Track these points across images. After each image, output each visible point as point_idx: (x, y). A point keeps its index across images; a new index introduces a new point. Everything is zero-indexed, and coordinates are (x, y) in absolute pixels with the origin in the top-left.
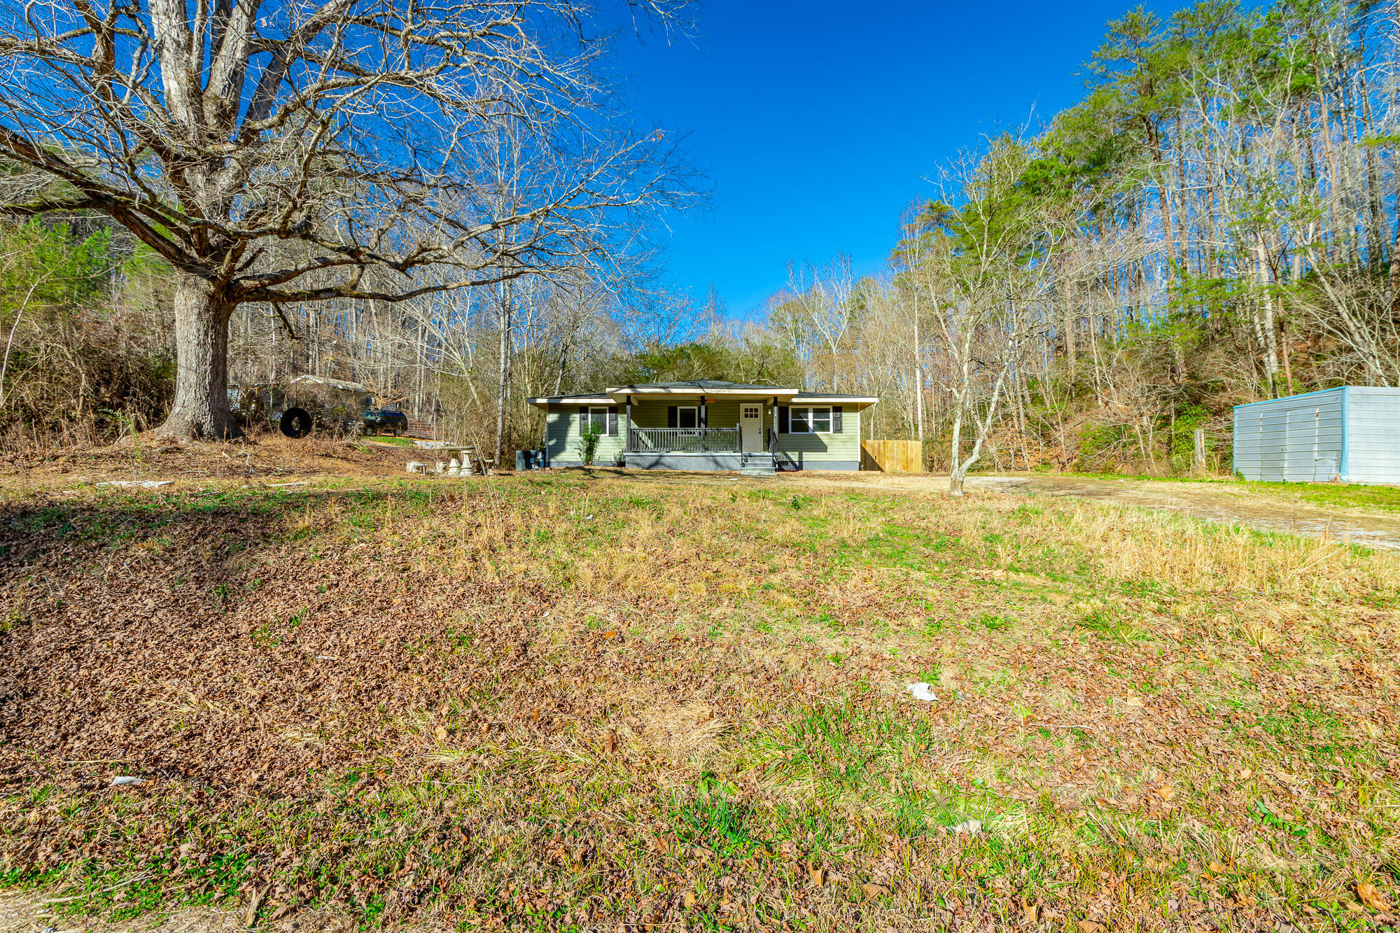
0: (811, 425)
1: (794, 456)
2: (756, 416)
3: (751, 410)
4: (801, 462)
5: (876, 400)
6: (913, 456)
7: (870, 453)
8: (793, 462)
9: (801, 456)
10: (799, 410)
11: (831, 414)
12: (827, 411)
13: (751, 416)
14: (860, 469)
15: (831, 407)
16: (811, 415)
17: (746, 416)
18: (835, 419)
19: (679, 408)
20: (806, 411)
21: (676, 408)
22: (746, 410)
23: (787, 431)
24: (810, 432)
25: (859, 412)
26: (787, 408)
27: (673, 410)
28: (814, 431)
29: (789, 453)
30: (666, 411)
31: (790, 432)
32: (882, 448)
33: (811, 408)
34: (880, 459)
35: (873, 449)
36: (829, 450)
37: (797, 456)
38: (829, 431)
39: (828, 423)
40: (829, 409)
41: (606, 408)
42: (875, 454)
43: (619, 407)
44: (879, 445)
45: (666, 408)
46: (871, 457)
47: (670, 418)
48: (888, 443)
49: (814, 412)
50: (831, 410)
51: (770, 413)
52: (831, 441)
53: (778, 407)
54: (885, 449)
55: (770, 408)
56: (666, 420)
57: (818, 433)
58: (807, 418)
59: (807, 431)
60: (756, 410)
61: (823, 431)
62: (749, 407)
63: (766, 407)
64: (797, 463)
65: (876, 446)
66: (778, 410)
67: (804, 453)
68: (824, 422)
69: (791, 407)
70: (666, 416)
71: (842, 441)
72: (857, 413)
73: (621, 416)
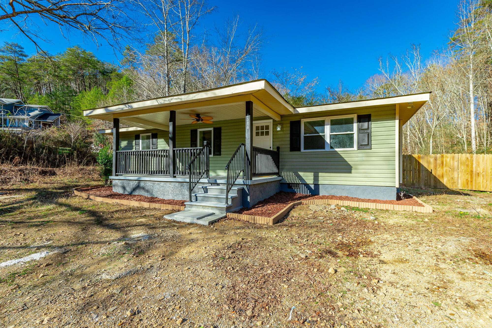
0: (328, 140)
1: (309, 178)
2: (267, 133)
3: (262, 128)
4: (317, 186)
5: (425, 97)
6: (480, 170)
7: (425, 164)
8: (307, 185)
9: (316, 178)
10: (313, 124)
11: (355, 125)
12: (350, 122)
13: (262, 134)
15: (355, 116)
16: (327, 128)
17: (257, 134)
18: (360, 130)
19: (199, 130)
20: (322, 124)
21: (196, 131)
22: (258, 128)
23: (299, 150)
24: (327, 149)
25: (397, 117)
26: (299, 122)
27: (194, 133)
28: (331, 148)
29: (301, 174)
30: (190, 134)
31: (302, 150)
32: (439, 162)
33: (328, 119)
34: (437, 173)
35: (429, 163)
36: (353, 171)
37: (312, 178)
38: (352, 147)
39: (351, 137)
40: (352, 119)
41: (150, 134)
42: (431, 167)
43: (158, 133)
44: (436, 159)
45: (190, 131)
46: (427, 170)
47: (192, 141)
48: (447, 157)
49: (333, 123)
50: (355, 120)
51: (279, 129)
52: (356, 159)
53: (289, 122)
54: (442, 163)
55: (280, 124)
56: (190, 142)
57: (337, 150)
58: (323, 132)
59: (323, 148)
60: (267, 127)
61: (344, 147)
62: (260, 125)
63: (275, 124)
64: (312, 186)
65: (432, 160)
66: (289, 125)
67: (320, 174)
68: (344, 136)
69: (303, 121)
70: (190, 139)
71: (373, 159)
72: (395, 119)
73: (159, 140)
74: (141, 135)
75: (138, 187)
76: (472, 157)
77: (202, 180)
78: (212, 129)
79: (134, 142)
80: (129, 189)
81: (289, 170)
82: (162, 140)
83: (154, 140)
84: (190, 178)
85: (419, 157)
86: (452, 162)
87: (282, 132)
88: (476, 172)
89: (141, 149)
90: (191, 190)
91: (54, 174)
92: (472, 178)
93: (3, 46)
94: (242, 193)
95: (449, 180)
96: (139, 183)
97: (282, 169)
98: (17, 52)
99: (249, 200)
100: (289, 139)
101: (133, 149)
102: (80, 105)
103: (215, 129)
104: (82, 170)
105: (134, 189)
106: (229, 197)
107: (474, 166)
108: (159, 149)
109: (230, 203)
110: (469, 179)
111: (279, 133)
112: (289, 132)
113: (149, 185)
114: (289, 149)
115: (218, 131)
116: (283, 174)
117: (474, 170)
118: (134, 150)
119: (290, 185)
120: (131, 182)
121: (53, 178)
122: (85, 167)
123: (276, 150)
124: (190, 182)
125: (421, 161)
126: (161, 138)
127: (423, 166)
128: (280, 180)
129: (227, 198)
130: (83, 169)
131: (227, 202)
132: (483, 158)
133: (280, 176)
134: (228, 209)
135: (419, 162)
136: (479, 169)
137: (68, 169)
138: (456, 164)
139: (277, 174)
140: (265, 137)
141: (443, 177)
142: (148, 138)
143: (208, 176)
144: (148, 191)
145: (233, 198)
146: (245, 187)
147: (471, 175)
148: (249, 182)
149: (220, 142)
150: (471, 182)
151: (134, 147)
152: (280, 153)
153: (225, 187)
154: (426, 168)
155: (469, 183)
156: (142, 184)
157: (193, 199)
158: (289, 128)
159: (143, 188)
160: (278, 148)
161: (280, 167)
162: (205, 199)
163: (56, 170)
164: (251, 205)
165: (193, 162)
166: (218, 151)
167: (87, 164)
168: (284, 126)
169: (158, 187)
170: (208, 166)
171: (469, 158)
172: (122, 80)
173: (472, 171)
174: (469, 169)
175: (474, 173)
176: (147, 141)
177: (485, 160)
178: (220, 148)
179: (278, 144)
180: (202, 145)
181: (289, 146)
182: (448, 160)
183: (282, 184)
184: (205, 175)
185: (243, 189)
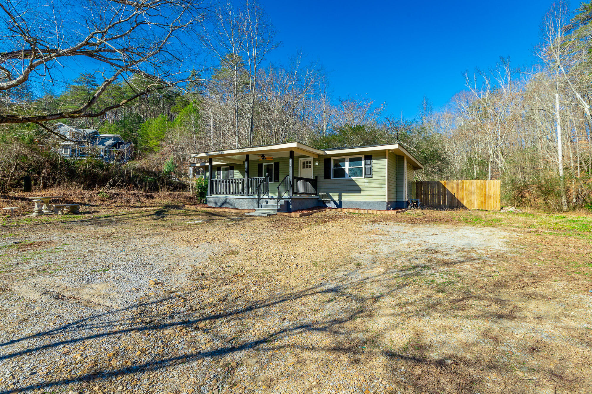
0: (347, 171)
1: (335, 197)
2: (310, 167)
3: (307, 163)
4: (341, 202)
7: (450, 190)
8: (335, 202)
9: (340, 197)
10: (339, 161)
11: (363, 162)
12: (360, 159)
14: (388, 209)
15: (363, 156)
16: (347, 164)
17: (304, 167)
18: (366, 166)
19: (264, 164)
20: (344, 161)
21: (262, 165)
22: (304, 163)
23: (330, 178)
24: (347, 177)
25: (387, 156)
26: (330, 160)
27: (260, 166)
28: (350, 176)
29: (331, 194)
30: (257, 167)
31: (332, 178)
32: (460, 187)
33: (347, 158)
34: (459, 196)
35: (452, 188)
36: (362, 192)
37: (338, 197)
38: (362, 176)
39: (361, 169)
40: (361, 158)
41: (229, 167)
42: (454, 191)
43: (235, 166)
44: (458, 185)
45: (257, 165)
46: (451, 194)
47: (259, 172)
48: (466, 183)
49: (351, 160)
50: (363, 158)
51: (317, 164)
52: (364, 184)
53: (323, 159)
54: (463, 188)
55: (318, 160)
56: (257, 173)
57: (353, 178)
58: (344, 166)
59: (344, 177)
60: (310, 163)
61: (357, 176)
62: (305, 161)
63: (315, 160)
64: (338, 202)
65: (455, 186)
66: (323, 161)
67: (343, 194)
68: (357, 169)
69: (332, 159)
70: (257, 171)
71: (373, 184)
72: (385, 158)
73: (235, 171)
74: (222, 167)
75: (225, 202)
76: (485, 183)
77: (265, 197)
78: (273, 163)
79: (216, 173)
80: (219, 204)
81: (324, 192)
82: (237, 171)
83: (231, 171)
84: (258, 195)
85: (445, 183)
86: (470, 186)
87: (319, 166)
88: (488, 195)
89: (221, 178)
90: (258, 202)
91: (153, 197)
92: (485, 200)
93: (78, 77)
94: (287, 203)
95: (468, 202)
96: (226, 200)
97: (319, 191)
98: (89, 82)
99: (291, 207)
100: (323, 171)
101: (215, 177)
102: (147, 132)
103: (275, 163)
104: (170, 194)
105: (223, 204)
106: (279, 204)
107: (487, 190)
108: (235, 178)
109: (279, 207)
110: (484, 201)
111: (317, 166)
112: (323, 166)
113: (232, 201)
114: (323, 178)
115: (277, 165)
116: (320, 195)
117: (487, 193)
118: (216, 179)
119: (324, 202)
120: (220, 199)
121: (152, 201)
122: (172, 192)
123: (315, 178)
124: (258, 198)
125: (447, 187)
126: (236, 169)
127: (448, 190)
128: (318, 199)
129: (278, 205)
130: (172, 194)
131: (278, 207)
132: (494, 183)
133: (317, 196)
134: (278, 210)
135: (445, 187)
136: (490, 192)
137: (162, 194)
138: (473, 188)
139: (316, 194)
140: (308, 169)
141: (463, 199)
142: (227, 169)
143: (268, 195)
144: (231, 205)
145: (281, 205)
146: (289, 200)
147: (485, 198)
148: (291, 197)
149: (279, 173)
150: (485, 203)
151: (216, 177)
152: (318, 180)
153: (276, 200)
154: (450, 192)
155: (483, 204)
156: (228, 200)
157: (260, 206)
158: (323, 164)
159: (229, 203)
160: (316, 177)
161: (318, 190)
162: (266, 206)
163: (153, 194)
164: (292, 210)
165: (260, 186)
166: (277, 180)
167: (174, 191)
168: (321, 162)
169: (238, 202)
170: (268, 188)
171: (483, 184)
172: (188, 107)
173: (485, 194)
174: (483, 193)
175: (487, 195)
176: (226, 172)
177: (495, 185)
178: (279, 177)
179: (316, 174)
180: (265, 176)
181: (323, 175)
182: (467, 185)
183: (319, 201)
184: (267, 194)
185: (288, 201)
